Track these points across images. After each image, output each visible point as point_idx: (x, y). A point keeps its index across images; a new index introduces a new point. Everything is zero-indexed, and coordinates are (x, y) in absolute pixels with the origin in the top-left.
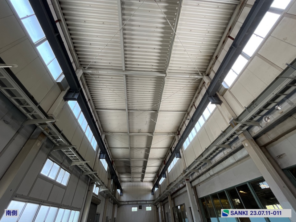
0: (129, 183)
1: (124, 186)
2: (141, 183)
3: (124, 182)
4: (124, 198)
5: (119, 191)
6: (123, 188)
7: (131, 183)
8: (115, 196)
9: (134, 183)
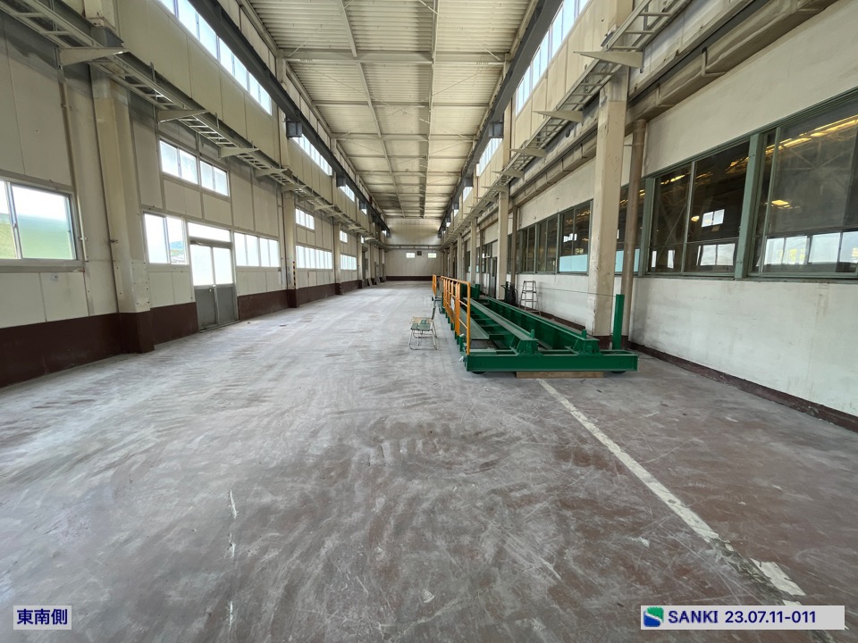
0: (400, 220)
1: (391, 224)
2: (421, 220)
3: (392, 217)
4: (394, 240)
5: (385, 232)
6: (389, 226)
7: (404, 220)
8: (380, 240)
9: (408, 220)
